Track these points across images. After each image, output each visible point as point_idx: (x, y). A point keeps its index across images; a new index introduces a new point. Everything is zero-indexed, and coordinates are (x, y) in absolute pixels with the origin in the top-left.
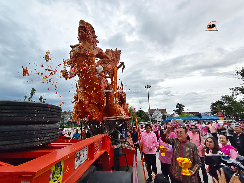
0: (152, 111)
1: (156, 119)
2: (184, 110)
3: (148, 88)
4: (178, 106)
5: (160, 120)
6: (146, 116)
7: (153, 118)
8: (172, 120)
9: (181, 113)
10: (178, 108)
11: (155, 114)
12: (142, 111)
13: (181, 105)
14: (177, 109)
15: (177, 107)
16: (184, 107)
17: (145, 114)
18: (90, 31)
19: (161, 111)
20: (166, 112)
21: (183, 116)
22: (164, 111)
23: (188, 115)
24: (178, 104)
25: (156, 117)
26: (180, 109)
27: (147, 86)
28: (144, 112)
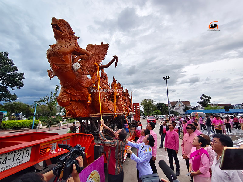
0: (173, 103)
1: (178, 111)
2: (210, 101)
3: (166, 79)
4: (203, 97)
5: (183, 112)
6: (167, 108)
7: (174, 110)
8: (192, 113)
9: (206, 106)
10: (203, 100)
11: (177, 107)
12: (163, 104)
13: (207, 97)
14: (201, 101)
15: (201, 98)
16: (210, 99)
17: (166, 107)
18: (64, 28)
19: (184, 103)
20: (190, 104)
21: (208, 109)
22: (187, 103)
23: (215, 108)
24: (203, 95)
25: (178, 109)
26: (205, 101)
27: (165, 77)
28: (165, 105)
